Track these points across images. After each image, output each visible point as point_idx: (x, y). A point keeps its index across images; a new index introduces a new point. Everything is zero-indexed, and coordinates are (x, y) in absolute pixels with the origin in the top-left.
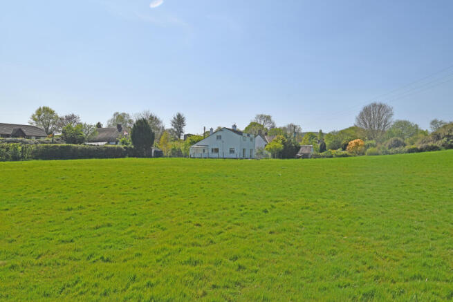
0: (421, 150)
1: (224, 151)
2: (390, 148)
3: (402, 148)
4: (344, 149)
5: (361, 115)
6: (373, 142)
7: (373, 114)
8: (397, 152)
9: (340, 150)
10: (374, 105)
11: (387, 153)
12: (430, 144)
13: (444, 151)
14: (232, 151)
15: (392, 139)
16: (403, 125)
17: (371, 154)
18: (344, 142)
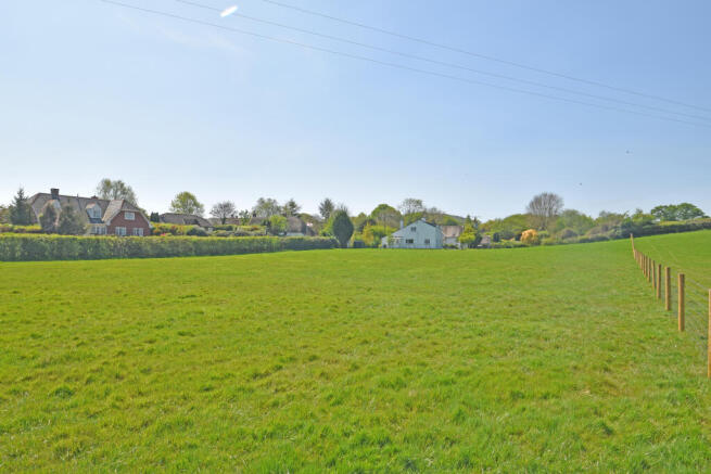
0: (592, 241)
1: (419, 241)
2: (563, 238)
3: (574, 239)
4: (518, 239)
5: (532, 205)
6: (546, 232)
7: (544, 202)
8: (570, 243)
9: (513, 240)
10: (545, 195)
11: (561, 243)
12: (600, 235)
13: (612, 242)
14: (427, 242)
15: (565, 230)
16: (572, 214)
17: (547, 244)
18: (516, 233)
